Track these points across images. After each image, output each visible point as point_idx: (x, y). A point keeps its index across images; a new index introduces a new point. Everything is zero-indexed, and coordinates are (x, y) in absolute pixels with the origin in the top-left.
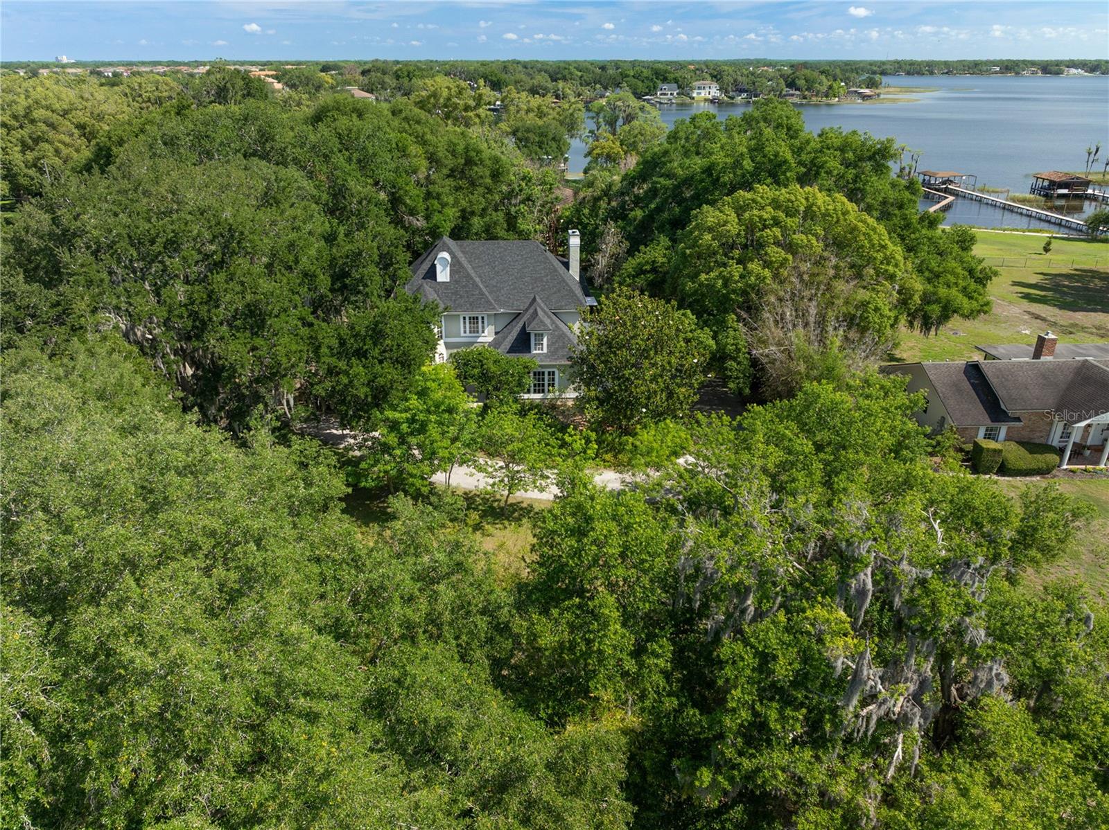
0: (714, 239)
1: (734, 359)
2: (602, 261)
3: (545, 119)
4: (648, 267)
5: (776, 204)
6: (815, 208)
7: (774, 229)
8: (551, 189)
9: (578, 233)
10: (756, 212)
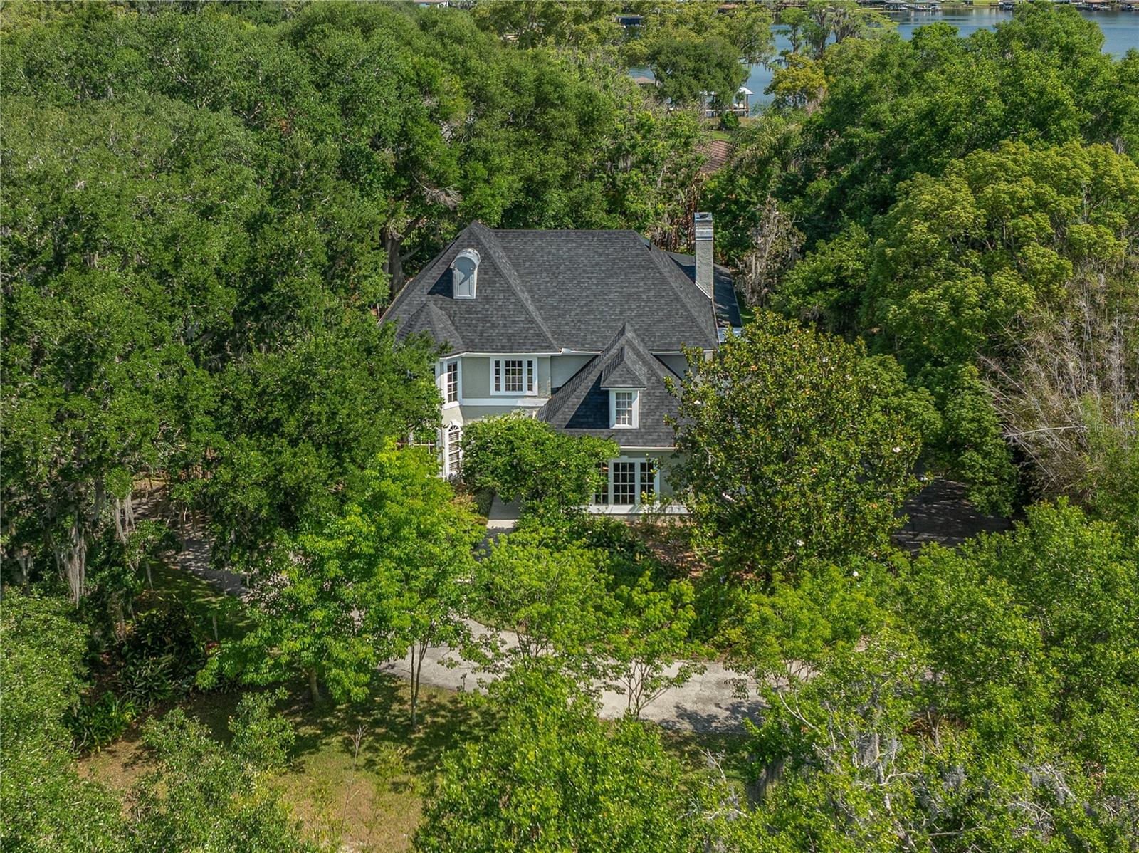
0: (931, 230)
1: (977, 448)
2: (757, 265)
3: (705, 35)
4: (829, 278)
5: (1041, 175)
6: (1107, 181)
7: (1037, 215)
8: (686, 144)
9: (710, 218)
10: (1003, 186)
